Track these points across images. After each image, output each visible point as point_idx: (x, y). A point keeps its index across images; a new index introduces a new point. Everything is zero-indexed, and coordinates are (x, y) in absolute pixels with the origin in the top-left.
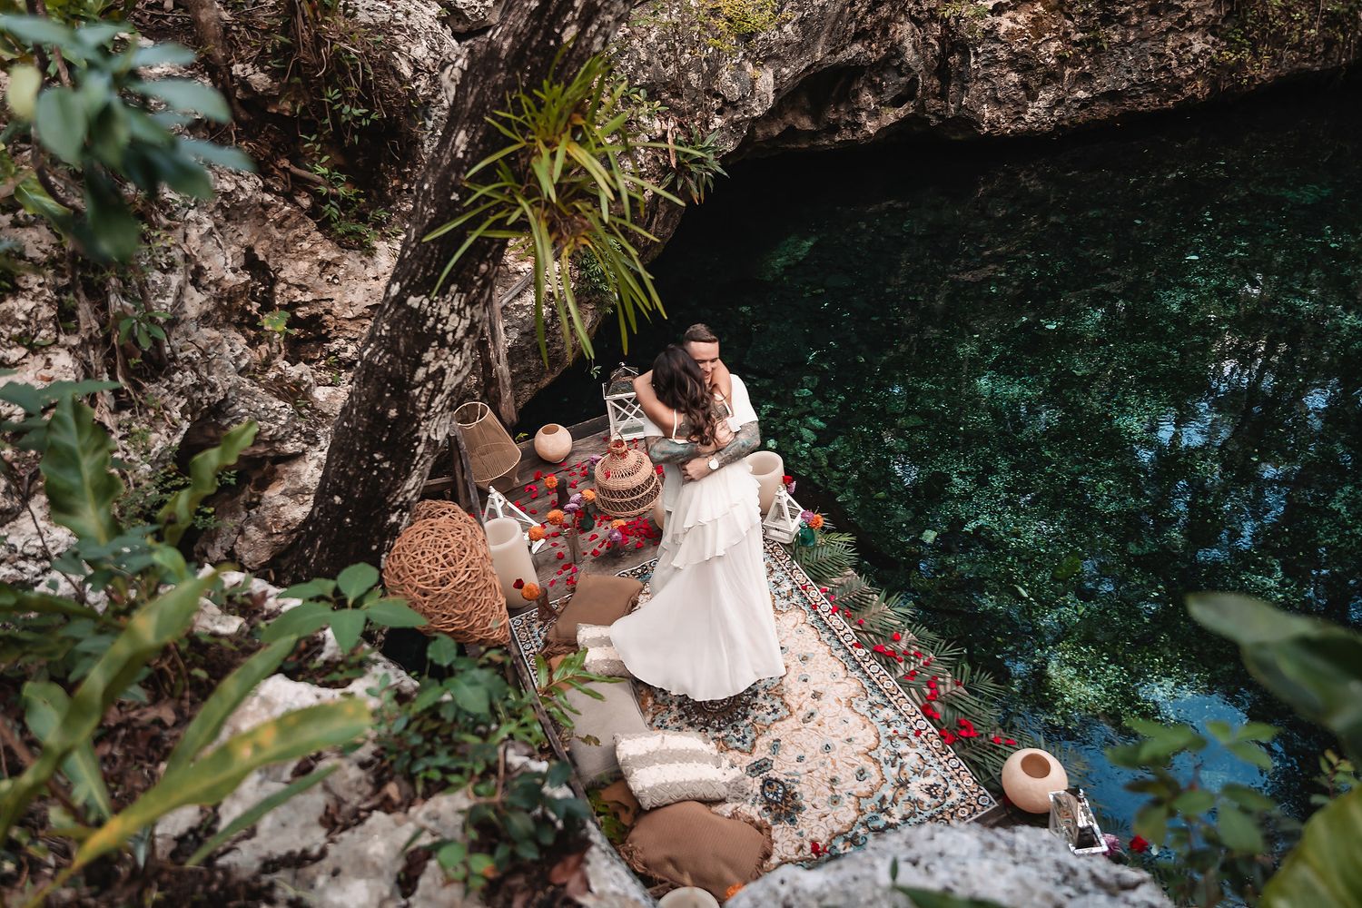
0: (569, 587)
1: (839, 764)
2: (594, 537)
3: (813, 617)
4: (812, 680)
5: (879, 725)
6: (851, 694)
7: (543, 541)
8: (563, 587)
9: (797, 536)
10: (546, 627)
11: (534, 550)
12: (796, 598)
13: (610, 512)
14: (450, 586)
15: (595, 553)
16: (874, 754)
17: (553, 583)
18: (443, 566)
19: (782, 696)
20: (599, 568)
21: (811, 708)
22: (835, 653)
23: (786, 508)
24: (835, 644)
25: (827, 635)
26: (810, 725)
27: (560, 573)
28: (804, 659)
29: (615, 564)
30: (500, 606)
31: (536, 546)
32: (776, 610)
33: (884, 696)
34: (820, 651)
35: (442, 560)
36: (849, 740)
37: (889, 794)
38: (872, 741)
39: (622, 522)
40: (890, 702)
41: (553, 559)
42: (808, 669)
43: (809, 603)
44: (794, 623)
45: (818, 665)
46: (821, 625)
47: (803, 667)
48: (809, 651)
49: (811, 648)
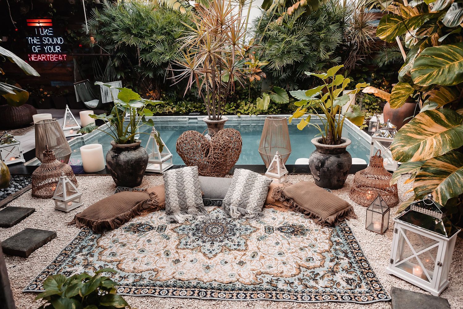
1: (128, 250)
5: (127, 274)
16: (116, 263)
19: (192, 250)
21: (171, 256)
22: (197, 281)
26: (162, 252)
28: (208, 268)
33: (141, 286)
36: (135, 260)
37: (90, 259)
38: (123, 266)
40: (134, 285)
42: (199, 265)
43: (254, 290)
44: (243, 276)
45: (196, 270)
46: (228, 288)
47: (202, 264)
48: (211, 272)
49: (213, 274)
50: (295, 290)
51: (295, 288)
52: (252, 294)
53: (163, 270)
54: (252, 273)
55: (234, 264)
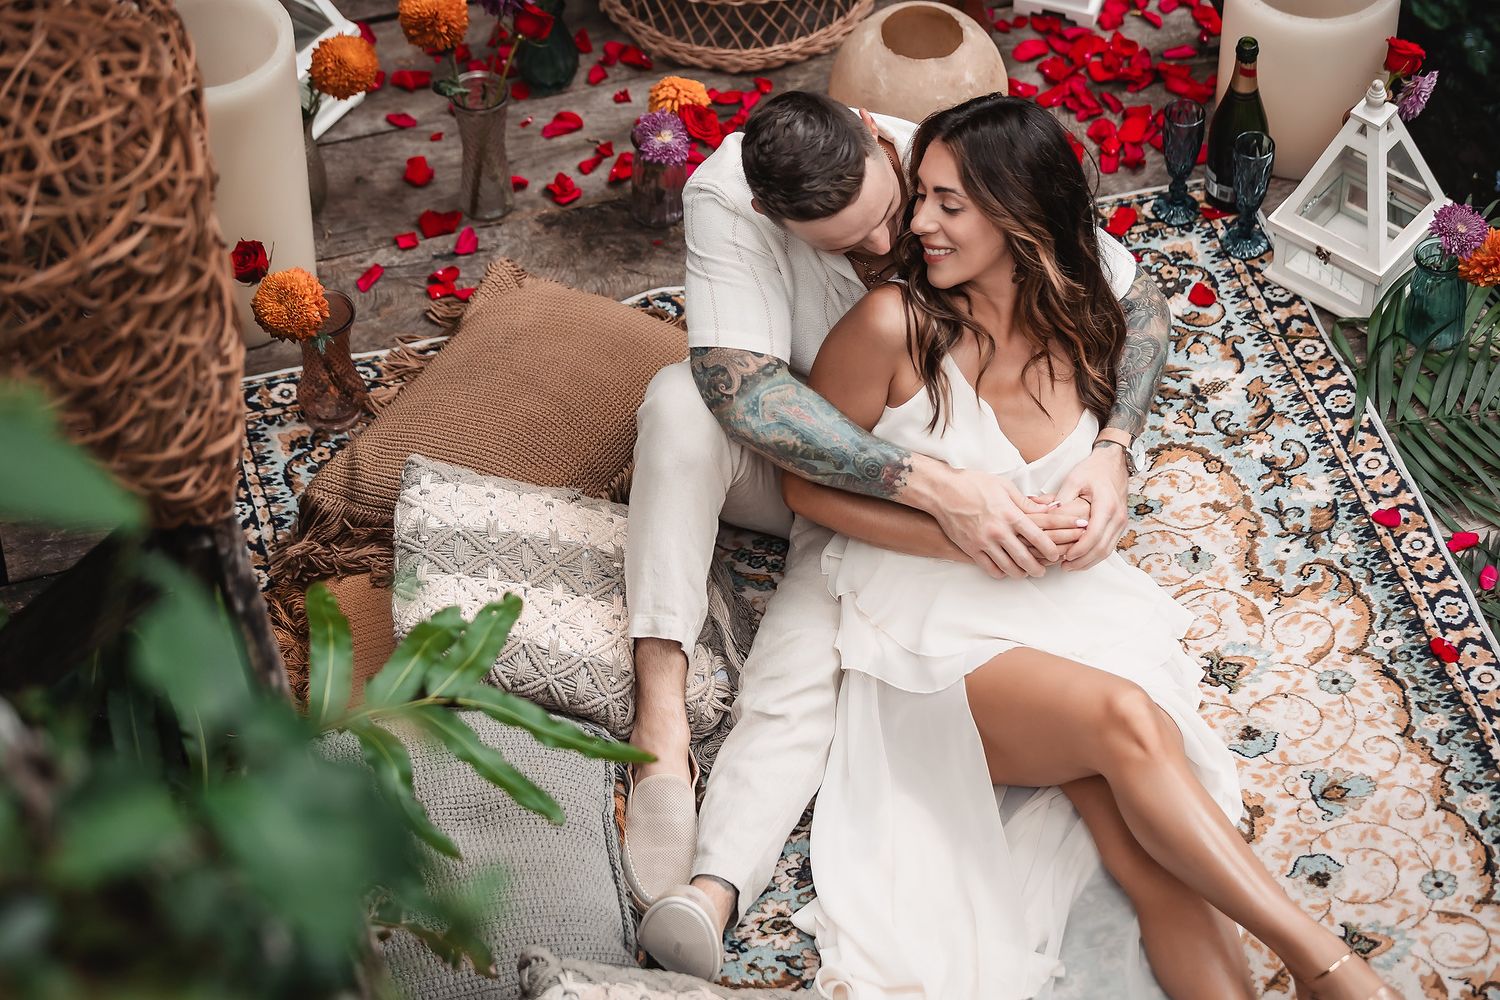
0: (440, 308)
2: (567, 123)
3: (1396, 633)
4: (1351, 880)
6: (1488, 969)
7: (361, 95)
8: (412, 302)
9: (1396, 291)
10: (323, 450)
11: (319, 128)
12: (1344, 543)
13: (649, 36)
14: (58, 272)
15: (560, 191)
17: (371, 277)
18: (49, 189)
20: (567, 259)
23: (1379, 174)
24: (1465, 762)
25: (1442, 720)
27: (404, 243)
28: (1333, 793)
29: (634, 255)
30: (226, 378)
31: (332, 110)
32: (1256, 577)
34: (1403, 774)
35: (48, 165)
39: (696, 91)
41: (384, 177)
42: (1341, 834)
43: (1394, 577)
44: (1317, 641)
45: (1381, 830)
46: (1426, 672)
47: (1322, 826)
48: (1357, 769)
49: (1364, 756)
50: (1309, 446)
51: (1296, 449)
52: (1420, 579)
53: (1455, 974)
54: (1276, 615)
55: (1241, 698)
